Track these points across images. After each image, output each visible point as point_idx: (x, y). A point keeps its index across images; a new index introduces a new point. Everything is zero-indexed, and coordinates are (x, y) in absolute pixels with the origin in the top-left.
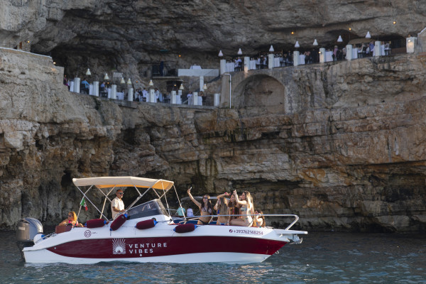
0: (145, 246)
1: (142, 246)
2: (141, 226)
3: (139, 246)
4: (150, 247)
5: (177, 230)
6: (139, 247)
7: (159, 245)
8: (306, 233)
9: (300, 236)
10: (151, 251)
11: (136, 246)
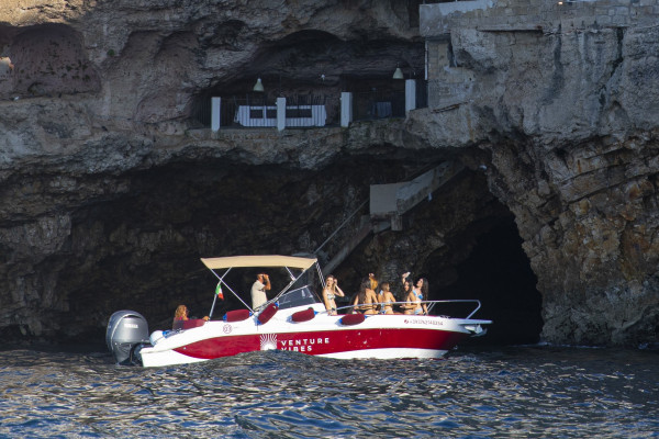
0: (302, 342)
1: (298, 342)
2: (297, 318)
3: (294, 343)
4: (308, 343)
5: (343, 322)
6: (294, 345)
7: (320, 341)
8: (489, 322)
9: (483, 326)
10: (310, 349)
11: (290, 343)
